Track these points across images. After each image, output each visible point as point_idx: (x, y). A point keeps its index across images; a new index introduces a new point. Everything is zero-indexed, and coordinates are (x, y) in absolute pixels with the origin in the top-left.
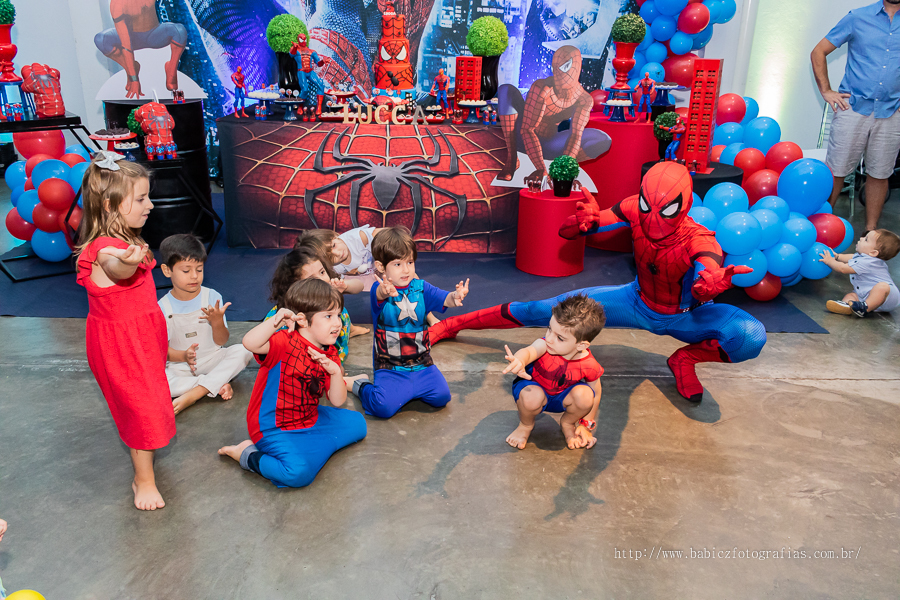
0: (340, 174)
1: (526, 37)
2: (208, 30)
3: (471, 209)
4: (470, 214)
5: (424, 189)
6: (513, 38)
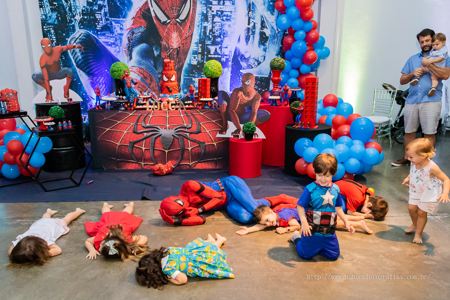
0: (145, 134)
1: (232, 68)
2: (81, 69)
3: (207, 148)
4: (207, 150)
5: (185, 139)
6: (226, 69)
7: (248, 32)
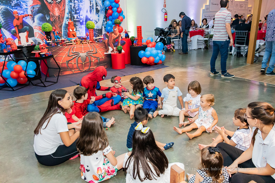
7: (91, 8)
